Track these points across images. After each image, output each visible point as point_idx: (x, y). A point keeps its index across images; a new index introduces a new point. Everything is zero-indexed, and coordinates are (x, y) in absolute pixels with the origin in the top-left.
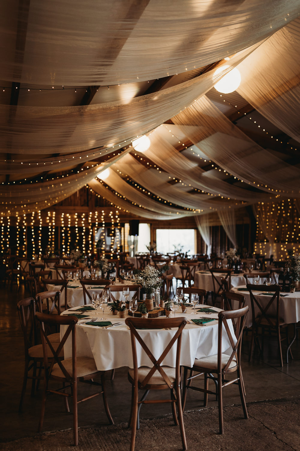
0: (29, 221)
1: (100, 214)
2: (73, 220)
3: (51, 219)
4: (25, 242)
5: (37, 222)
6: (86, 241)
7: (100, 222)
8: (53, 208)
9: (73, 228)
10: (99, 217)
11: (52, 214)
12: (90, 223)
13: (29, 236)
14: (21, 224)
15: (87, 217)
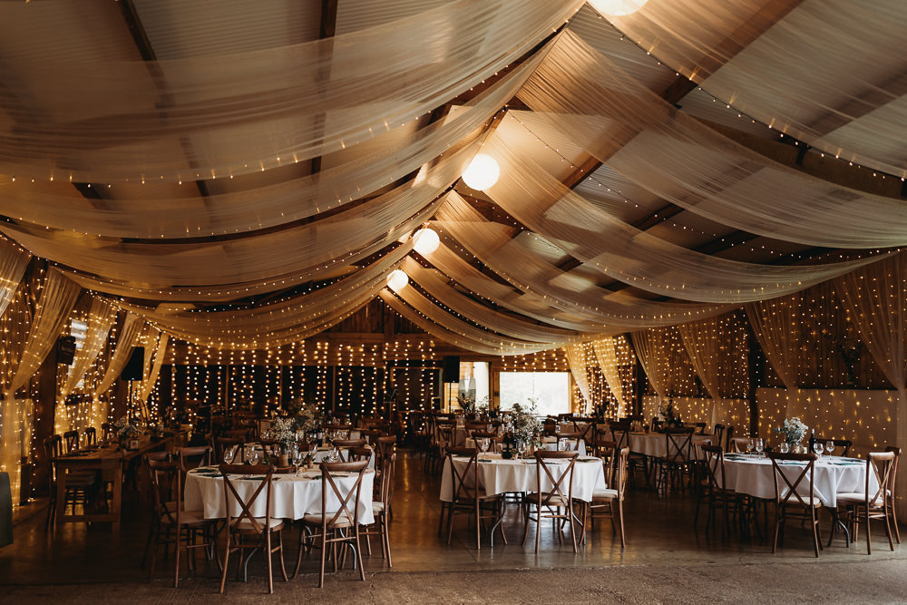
0: (285, 356)
1: (403, 344)
2: (357, 356)
3: (321, 353)
4: (279, 390)
5: (300, 358)
6: (377, 391)
7: (401, 358)
8: (324, 336)
9: (356, 369)
10: (400, 350)
11: (323, 346)
12: (384, 361)
13: (286, 382)
14: (273, 361)
15: (380, 351)
